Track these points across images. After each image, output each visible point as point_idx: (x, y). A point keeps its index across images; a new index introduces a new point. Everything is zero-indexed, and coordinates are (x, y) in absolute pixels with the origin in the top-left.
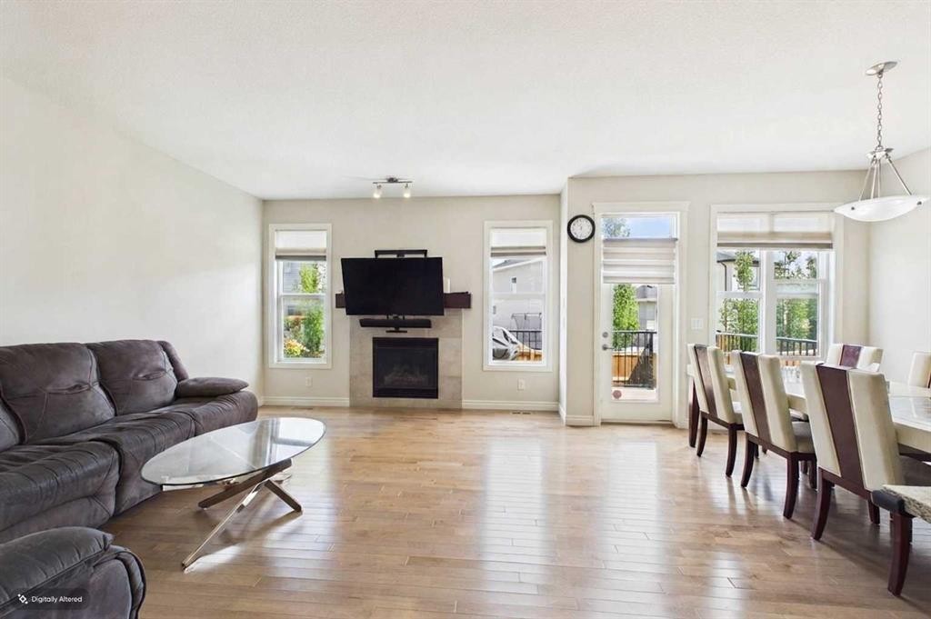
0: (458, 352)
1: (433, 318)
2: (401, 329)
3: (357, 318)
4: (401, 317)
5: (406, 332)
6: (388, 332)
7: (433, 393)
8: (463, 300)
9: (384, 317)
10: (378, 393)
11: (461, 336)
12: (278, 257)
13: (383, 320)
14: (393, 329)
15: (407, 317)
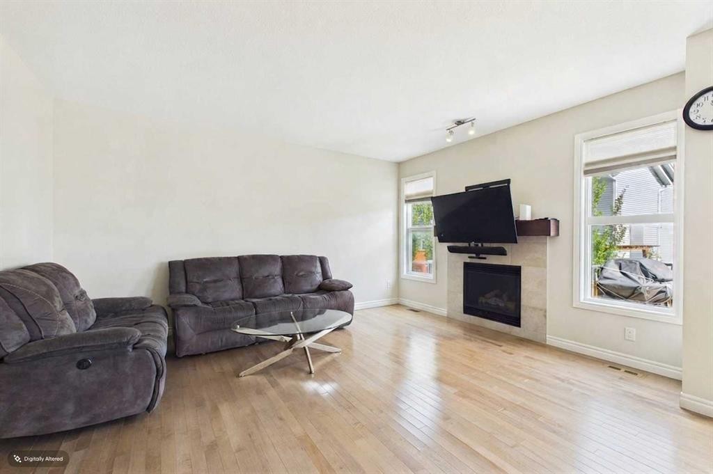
0: (542, 284)
1: (507, 247)
2: (481, 256)
3: (446, 245)
4: (480, 245)
5: (485, 258)
6: (469, 257)
7: (516, 321)
8: (542, 228)
9: (466, 245)
10: (467, 310)
11: (545, 267)
12: (407, 201)
13: (466, 247)
14: (474, 255)
15: (485, 245)
